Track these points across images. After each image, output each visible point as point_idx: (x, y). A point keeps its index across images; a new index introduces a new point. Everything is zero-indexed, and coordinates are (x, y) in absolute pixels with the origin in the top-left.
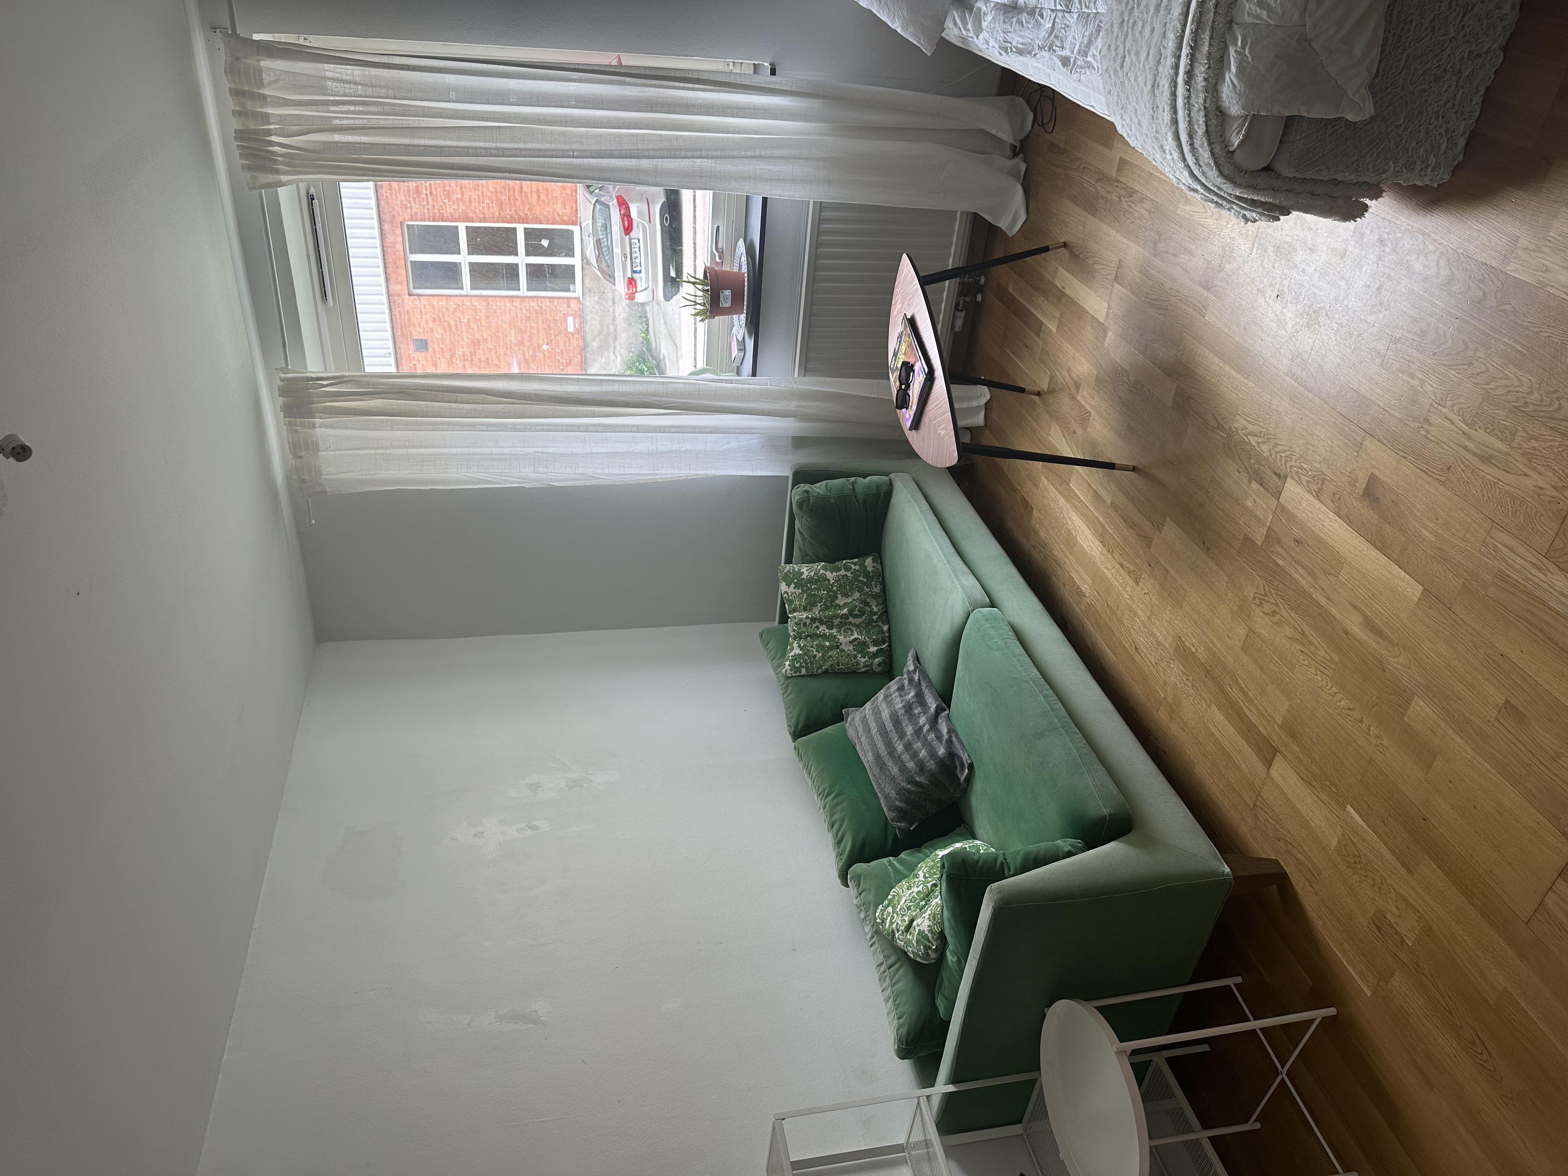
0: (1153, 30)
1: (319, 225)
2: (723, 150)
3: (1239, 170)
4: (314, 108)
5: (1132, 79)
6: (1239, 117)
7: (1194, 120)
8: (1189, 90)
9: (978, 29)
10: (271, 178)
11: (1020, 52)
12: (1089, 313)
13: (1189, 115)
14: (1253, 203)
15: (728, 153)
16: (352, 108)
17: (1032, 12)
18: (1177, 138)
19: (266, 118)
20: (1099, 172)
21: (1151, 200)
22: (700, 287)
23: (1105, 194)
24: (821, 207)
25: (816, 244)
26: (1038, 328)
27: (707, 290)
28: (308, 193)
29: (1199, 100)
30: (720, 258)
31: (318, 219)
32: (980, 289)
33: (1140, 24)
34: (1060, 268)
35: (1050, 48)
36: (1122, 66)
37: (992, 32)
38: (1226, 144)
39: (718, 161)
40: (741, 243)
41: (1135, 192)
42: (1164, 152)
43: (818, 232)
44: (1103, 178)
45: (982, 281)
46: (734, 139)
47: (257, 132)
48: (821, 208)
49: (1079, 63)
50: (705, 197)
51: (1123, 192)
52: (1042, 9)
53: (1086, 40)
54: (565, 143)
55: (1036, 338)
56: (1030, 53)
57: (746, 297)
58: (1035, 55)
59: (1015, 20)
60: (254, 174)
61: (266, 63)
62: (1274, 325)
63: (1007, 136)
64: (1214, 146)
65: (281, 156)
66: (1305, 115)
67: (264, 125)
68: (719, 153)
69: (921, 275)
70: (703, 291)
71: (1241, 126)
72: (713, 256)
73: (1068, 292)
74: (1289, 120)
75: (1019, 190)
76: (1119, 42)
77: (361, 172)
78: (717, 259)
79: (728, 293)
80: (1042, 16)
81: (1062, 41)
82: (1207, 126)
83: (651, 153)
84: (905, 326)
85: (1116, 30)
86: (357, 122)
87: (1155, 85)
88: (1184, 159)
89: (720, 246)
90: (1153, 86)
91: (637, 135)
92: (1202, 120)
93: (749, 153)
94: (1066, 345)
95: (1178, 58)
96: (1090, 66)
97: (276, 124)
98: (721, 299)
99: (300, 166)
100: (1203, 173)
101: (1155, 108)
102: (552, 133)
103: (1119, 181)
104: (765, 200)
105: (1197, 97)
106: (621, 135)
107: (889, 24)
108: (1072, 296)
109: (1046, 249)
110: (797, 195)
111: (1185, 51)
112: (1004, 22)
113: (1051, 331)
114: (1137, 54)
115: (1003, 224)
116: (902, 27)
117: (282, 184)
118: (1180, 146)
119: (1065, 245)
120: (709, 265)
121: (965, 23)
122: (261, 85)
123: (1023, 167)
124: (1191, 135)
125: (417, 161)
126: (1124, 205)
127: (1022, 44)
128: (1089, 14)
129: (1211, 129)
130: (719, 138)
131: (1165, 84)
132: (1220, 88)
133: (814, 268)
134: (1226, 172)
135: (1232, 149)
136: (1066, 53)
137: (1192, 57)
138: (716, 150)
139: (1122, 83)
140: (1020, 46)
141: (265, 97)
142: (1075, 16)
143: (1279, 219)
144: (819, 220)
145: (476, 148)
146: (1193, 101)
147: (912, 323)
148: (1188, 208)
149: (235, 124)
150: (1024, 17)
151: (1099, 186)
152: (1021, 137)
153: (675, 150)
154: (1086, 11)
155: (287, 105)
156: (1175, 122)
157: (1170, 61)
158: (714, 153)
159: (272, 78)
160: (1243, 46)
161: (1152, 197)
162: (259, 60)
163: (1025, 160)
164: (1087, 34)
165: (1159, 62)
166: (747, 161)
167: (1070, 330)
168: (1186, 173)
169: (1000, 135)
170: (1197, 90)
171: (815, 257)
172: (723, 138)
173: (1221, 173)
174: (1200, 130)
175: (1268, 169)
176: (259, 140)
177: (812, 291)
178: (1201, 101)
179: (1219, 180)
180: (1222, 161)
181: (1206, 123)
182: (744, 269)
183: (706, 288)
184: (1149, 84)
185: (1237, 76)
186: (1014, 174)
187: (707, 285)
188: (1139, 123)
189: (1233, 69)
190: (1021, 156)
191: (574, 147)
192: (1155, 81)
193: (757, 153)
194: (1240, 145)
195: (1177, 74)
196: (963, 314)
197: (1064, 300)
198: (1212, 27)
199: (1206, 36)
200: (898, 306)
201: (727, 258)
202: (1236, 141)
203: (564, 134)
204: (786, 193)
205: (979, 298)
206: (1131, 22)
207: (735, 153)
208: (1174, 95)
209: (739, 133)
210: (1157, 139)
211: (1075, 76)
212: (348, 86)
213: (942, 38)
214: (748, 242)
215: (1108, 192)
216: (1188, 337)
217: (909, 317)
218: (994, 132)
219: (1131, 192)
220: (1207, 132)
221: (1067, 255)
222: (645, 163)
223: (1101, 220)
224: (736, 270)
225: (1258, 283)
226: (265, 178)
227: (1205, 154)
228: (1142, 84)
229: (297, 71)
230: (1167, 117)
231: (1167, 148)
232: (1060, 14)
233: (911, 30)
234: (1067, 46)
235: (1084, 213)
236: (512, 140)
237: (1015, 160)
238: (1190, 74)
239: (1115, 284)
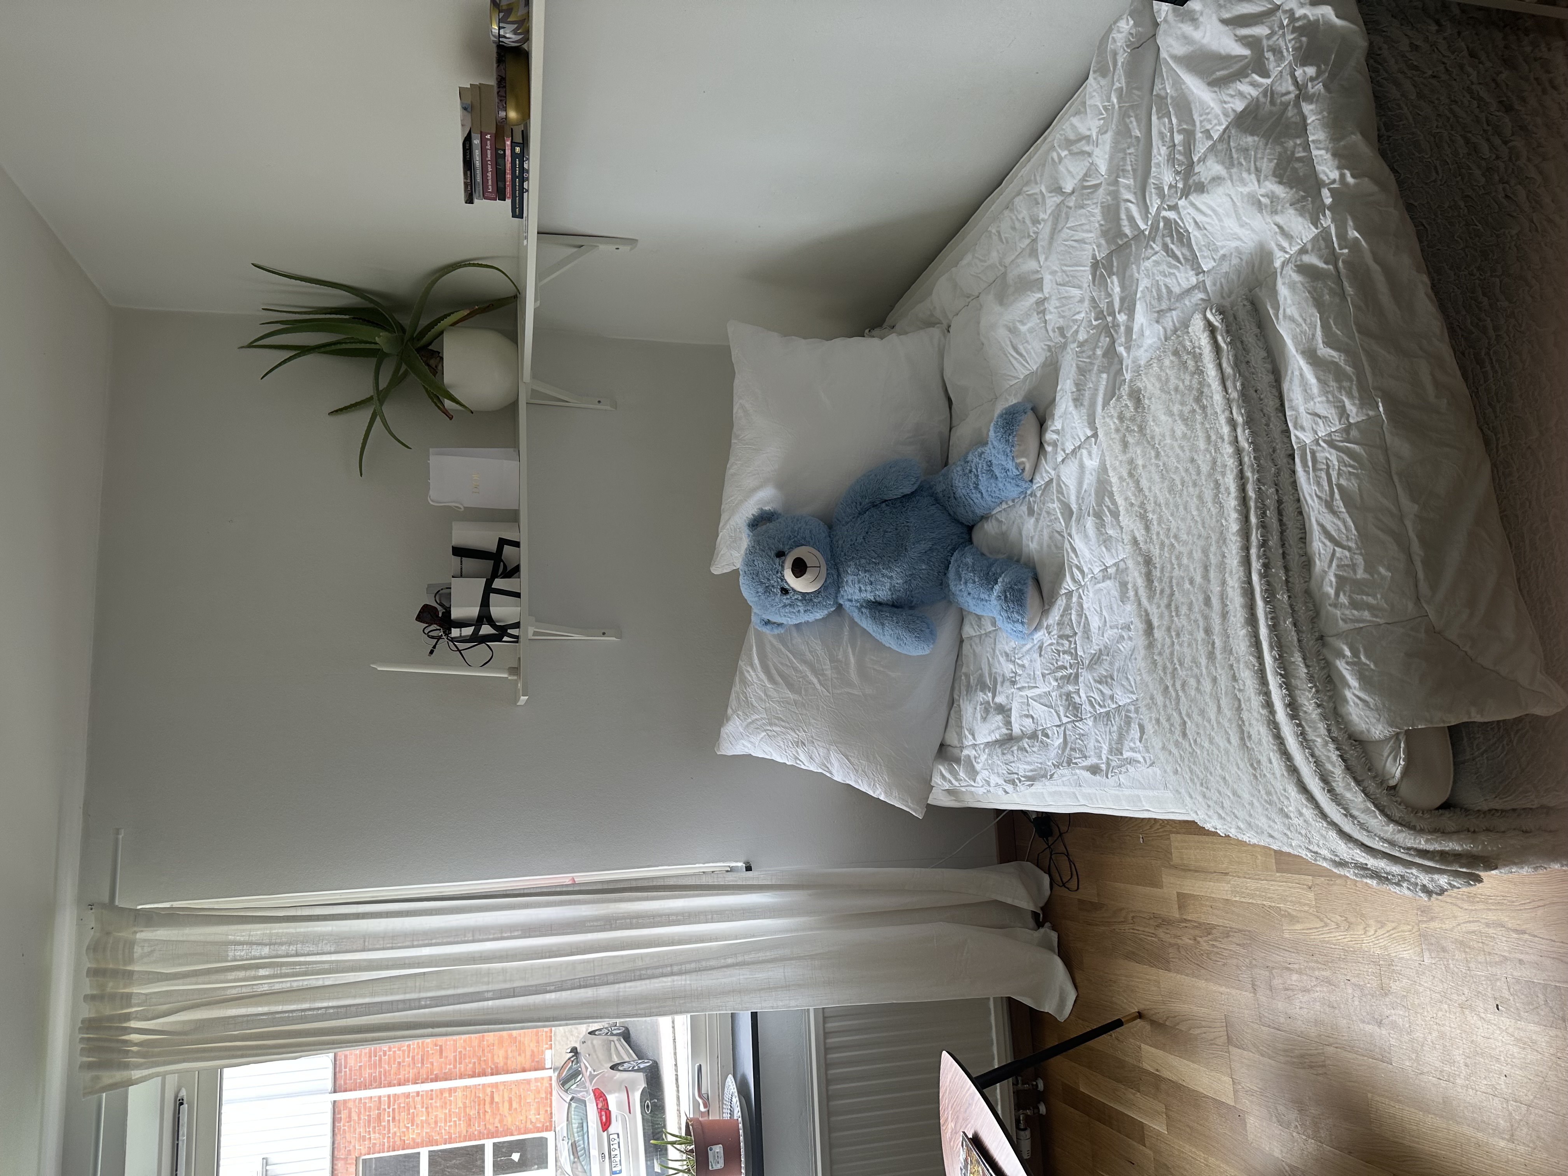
0: (1215, 680)
1: (183, 1138)
2: (699, 961)
3: (1414, 810)
4: (194, 980)
5: (1206, 744)
6: (1387, 740)
7: (1323, 758)
8: (1299, 725)
9: (973, 773)
10: (119, 1075)
11: (1032, 779)
12: (1207, 1097)
13: (1313, 755)
14: (1443, 856)
15: (704, 964)
16: (242, 974)
17: (1033, 736)
18: (1304, 789)
19: (127, 998)
20: (1155, 917)
21: (1240, 931)
22: (682, 1147)
23: (1173, 941)
24: (824, 1016)
25: (825, 1065)
26: (1138, 1131)
27: (691, 1151)
28: (176, 1096)
29: (1319, 734)
30: (705, 1106)
31: (183, 1130)
32: (1041, 1097)
33: (1192, 682)
34: (1143, 1046)
35: (1069, 762)
36: (1184, 735)
37: (991, 768)
38: (1381, 779)
39: (694, 976)
40: (730, 1080)
41: (1214, 927)
42: (1287, 816)
43: (825, 1050)
44: (1164, 922)
45: (1041, 1086)
46: (710, 948)
47: (112, 1019)
48: (824, 1018)
49: (1113, 764)
51: (1197, 932)
52: (1044, 729)
53: (1115, 736)
54: (505, 981)
55: (1142, 1147)
56: (1045, 776)
57: (743, 1153)
58: (1052, 776)
59: (1015, 748)
60: (97, 1073)
61: (145, 935)
62: (1516, 1050)
63: (1026, 903)
64: (1366, 784)
65: (136, 1044)
66: (1478, 719)
67: (122, 1009)
68: (693, 965)
69: (974, 1076)
70: (687, 1152)
71: (1395, 750)
72: (696, 1105)
73: (1166, 1074)
74: (1455, 733)
75: (1059, 964)
76: (1169, 711)
77: (240, 1053)
78: (702, 1109)
79: (718, 1149)
80: (1047, 736)
81: (1081, 751)
82: (1344, 760)
83: (611, 978)
84: (969, 1150)
85: (1160, 699)
86: (244, 990)
87: (1244, 736)
88: (1324, 816)
89: (703, 1091)
90: (1242, 739)
91: (594, 960)
92: (1334, 756)
93: (730, 961)
94: (1190, 1150)
95: (1267, 694)
96: (1131, 761)
97: (139, 1005)
98: (711, 1159)
99: (159, 1055)
100: (1362, 826)
101: (1255, 765)
102: (489, 973)
103: (1186, 920)
104: (754, 1016)
105: (1315, 729)
106: (574, 963)
107: (871, 793)
108: (1174, 1078)
109: (1118, 1023)
110: (793, 1003)
111: (1273, 682)
112: (1003, 754)
113: (1159, 1134)
114: (1202, 712)
115: (1048, 1007)
116: (886, 793)
117: (131, 1083)
118: (1311, 798)
119: (1140, 1015)
120: (692, 1116)
121: (954, 773)
122: (131, 960)
123: (1054, 936)
124: (1325, 779)
125: (314, 1029)
126: (1205, 946)
127: (1031, 771)
128: (1108, 713)
129: (1353, 762)
130: (692, 950)
131: (1259, 730)
132: (1343, 711)
133: (827, 1098)
134: (1397, 815)
135: (1392, 783)
136: (1092, 761)
137: (1288, 685)
138: (690, 962)
139: (1193, 753)
140: (1030, 774)
141: (131, 973)
142: (1090, 722)
143: (1479, 879)
144: (825, 1034)
145: (392, 1002)
146: (1311, 735)
147: (974, 1142)
148: (1298, 927)
149: (87, 1011)
150: (1025, 743)
151: (1161, 933)
152: (1042, 904)
153: (640, 970)
154: (1102, 710)
155: (159, 981)
156: (1293, 770)
157: (1256, 701)
158: (688, 966)
159: (147, 950)
160: (1355, 653)
161: (1240, 927)
162: (135, 932)
163: (1054, 928)
164: (1115, 728)
165: (1239, 709)
166: (728, 971)
167: (1188, 1126)
168: (1332, 834)
169: (1017, 903)
171: (826, 1081)
172: (698, 949)
173: (1390, 819)
174: (1337, 770)
175: (1446, 806)
176: (114, 1029)
177: (828, 1128)
178: (1324, 732)
179: (1391, 829)
180: (1384, 801)
181: (1341, 756)
182: (737, 1114)
183: (690, 1148)
184: (1235, 739)
185: (1362, 688)
186: (1045, 945)
187: (690, 1144)
188: (1235, 793)
189: (1353, 682)
190: (1047, 924)
191: (516, 985)
192: (1242, 732)
193: (740, 959)
194: (1405, 773)
195: (1272, 712)
196: (1027, 1133)
197: (1163, 1086)
198: (1300, 646)
199: (1297, 658)
200: (951, 1125)
201: (714, 1105)
202: (1395, 769)
203: (504, 971)
204: (780, 1003)
205: (1043, 1109)
206: (1178, 686)
207: (713, 963)
208: (1278, 738)
209: (716, 940)
210: (1270, 803)
211: (1112, 781)
212: (240, 947)
213: (928, 804)
214: (739, 1076)
215: (1176, 937)
216: (1378, 1098)
217: (970, 1136)
218: (1009, 901)
219: (1208, 930)
220: (1348, 768)
221: (1148, 1027)
222: (604, 992)
223: (1178, 972)
224: (727, 1116)
225: (1455, 997)
226: (109, 1077)
227: (1355, 797)
228: (1222, 743)
230: (1277, 765)
231: (1291, 810)
232: (1069, 726)
233: (895, 793)
234: (1091, 753)
235: (1154, 970)
236: (439, 987)
237: (1042, 930)
238: (1293, 706)
239: (1231, 1048)
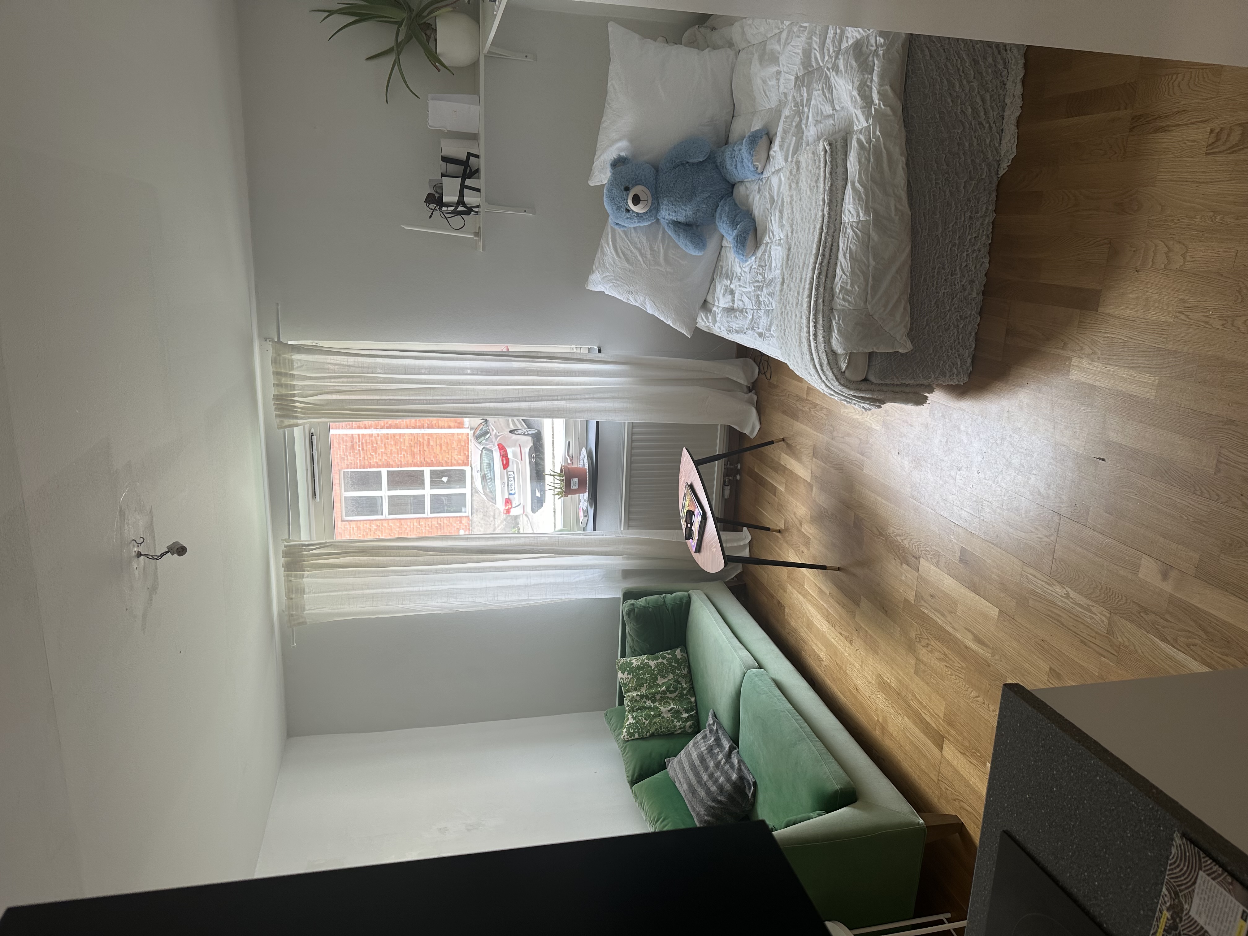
0: (796, 315)
1: (315, 451)
2: (571, 395)
3: (850, 381)
4: (322, 380)
5: (790, 340)
6: (843, 355)
7: (821, 357)
8: (816, 343)
9: (715, 321)
10: (292, 421)
11: (737, 332)
12: (801, 478)
13: (818, 355)
14: (863, 398)
15: (574, 397)
16: (346, 380)
17: (741, 311)
18: (815, 368)
19: (293, 387)
20: (797, 396)
21: (826, 408)
22: (558, 478)
23: (801, 408)
24: (633, 426)
25: (631, 448)
26: (774, 490)
27: (563, 480)
28: (310, 432)
29: (822, 347)
30: (571, 461)
31: (315, 447)
32: (739, 472)
33: (790, 313)
34: (782, 454)
35: (752, 329)
36: (785, 334)
37: (721, 322)
38: (839, 369)
39: (568, 401)
40: (584, 449)
41: (817, 405)
42: (811, 375)
43: (631, 441)
44: (800, 399)
45: (739, 467)
46: (577, 389)
47: (287, 395)
48: (633, 427)
49: (767, 335)
50: (560, 423)
51: (811, 406)
52: (746, 309)
53: (768, 323)
54: (475, 395)
55: (774, 497)
56: (742, 332)
57: (587, 482)
58: (745, 333)
59: (733, 315)
60: (281, 419)
61: (296, 357)
62: (900, 470)
63: (743, 381)
64: (834, 370)
65: (300, 408)
66: (877, 351)
67: (291, 391)
68: (568, 397)
69: (695, 459)
70: (560, 480)
71: (845, 359)
72: (566, 460)
73: (788, 467)
74: (871, 354)
75: (754, 411)
76: (782, 323)
77: (348, 416)
78: (569, 461)
79: (576, 480)
80: (747, 313)
81: (758, 324)
82: (828, 360)
83: (527, 399)
84: (688, 489)
85: (779, 316)
86: (348, 388)
87: (800, 342)
88: (821, 378)
89: (570, 453)
90: (800, 343)
91: (518, 389)
92: (825, 357)
93: (587, 396)
94: (791, 498)
95: (809, 328)
96: (772, 336)
97: (298, 390)
98: (572, 484)
99: (311, 414)
100: (832, 384)
101: (802, 354)
102: (467, 390)
103: (808, 400)
104: (598, 423)
105: (821, 346)
106: (509, 390)
107: (665, 321)
108: (791, 469)
109: (772, 443)
110: (617, 419)
111: (812, 324)
112: (727, 317)
113: (781, 492)
114: (791, 327)
115: (747, 431)
116: (673, 323)
117: (297, 425)
118: (817, 371)
119: (783, 440)
120: (564, 464)
121: (707, 318)
122: (292, 369)
123: (755, 397)
124: (821, 366)
125: (384, 409)
126: (813, 413)
127: (738, 328)
128: (769, 310)
129: (830, 361)
130: (568, 389)
131: (805, 341)
132: (831, 341)
133: (630, 463)
134: (843, 383)
135: (843, 371)
136: (760, 330)
137: (815, 327)
138: (566, 395)
139: (786, 342)
140: (737, 329)
141: (293, 375)
142: (763, 311)
143: (881, 407)
144: (632, 434)
145: (421, 400)
146: (819, 348)
147: (691, 487)
148: (846, 410)
149: (273, 391)
150: (737, 314)
151: (798, 403)
152: (752, 381)
153: (542, 396)
154: (767, 308)
155: (307, 380)
156: (813, 359)
157: (805, 330)
158: (566, 397)
159: (299, 365)
160: (839, 320)
161: (827, 407)
162: (292, 355)
163: (756, 394)
164: (769, 320)
165: (800, 331)
166: (586, 401)
167: (792, 489)
168: (823, 385)
169: (739, 381)
170: (820, 342)
171: (631, 455)
172: (571, 389)
173: (840, 383)
174: (825, 362)
175: (865, 380)
176: (287, 400)
177: (630, 476)
178: (823, 348)
179: (840, 387)
180: (839, 377)
181: (827, 358)
182: (586, 466)
183: (562, 478)
184: (798, 341)
185: (837, 334)
186: (750, 402)
187: (563, 477)
188: (797, 362)
189: (836, 331)
190: (754, 391)
191: (480, 397)
192: (800, 340)
193: (592, 396)
194: (847, 367)
195: (809, 335)
196: (729, 487)
197: (786, 472)
198: (823, 312)
199: (820, 316)
200: (683, 479)
201: (575, 461)
202: (844, 366)
203: (474, 390)
204: (611, 418)
205: (738, 477)
206: (786, 312)
207: (578, 397)
208: (810, 346)
209: (580, 385)
210: (806, 369)
211: (766, 342)
212: (345, 367)
213: (696, 327)
214: (588, 449)
215: (803, 407)
216: (857, 484)
217: (689, 484)
218: (735, 379)
219: (815, 405)
220: (829, 363)
221: (785, 446)
222: (524, 405)
223: (801, 423)
224: (581, 466)
225: (887, 448)
226: (287, 422)
227: (830, 374)
228: (795, 343)
229: (314, 360)
230: (808, 357)
231: (812, 373)
232: (755, 311)
233: (678, 324)
234: (760, 327)
235: (792, 420)
236: (443, 395)
237: (750, 394)
238: (815, 335)
239: (814, 459)
